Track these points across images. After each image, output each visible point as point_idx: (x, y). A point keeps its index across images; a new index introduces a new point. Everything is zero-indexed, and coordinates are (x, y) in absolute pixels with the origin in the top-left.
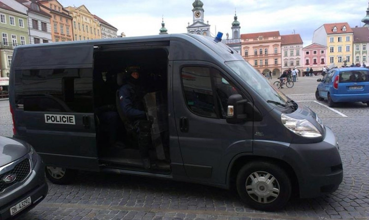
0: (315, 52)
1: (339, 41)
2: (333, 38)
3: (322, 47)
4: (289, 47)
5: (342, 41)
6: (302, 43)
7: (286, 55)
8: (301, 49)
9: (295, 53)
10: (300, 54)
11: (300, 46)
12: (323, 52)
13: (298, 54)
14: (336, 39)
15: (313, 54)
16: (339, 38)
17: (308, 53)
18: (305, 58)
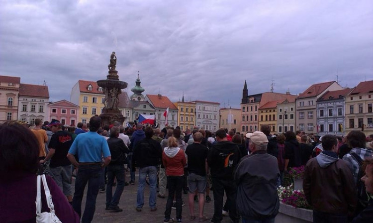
0: (64, 111)
1: (94, 102)
2: (87, 97)
3: (73, 107)
4: (30, 99)
5: (97, 102)
6: (48, 97)
7: (24, 109)
8: (46, 104)
9: (37, 108)
10: (44, 111)
11: (45, 100)
12: (73, 112)
13: (41, 111)
14: (90, 99)
15: (62, 113)
16: (94, 98)
17: (54, 111)
18: (50, 116)
